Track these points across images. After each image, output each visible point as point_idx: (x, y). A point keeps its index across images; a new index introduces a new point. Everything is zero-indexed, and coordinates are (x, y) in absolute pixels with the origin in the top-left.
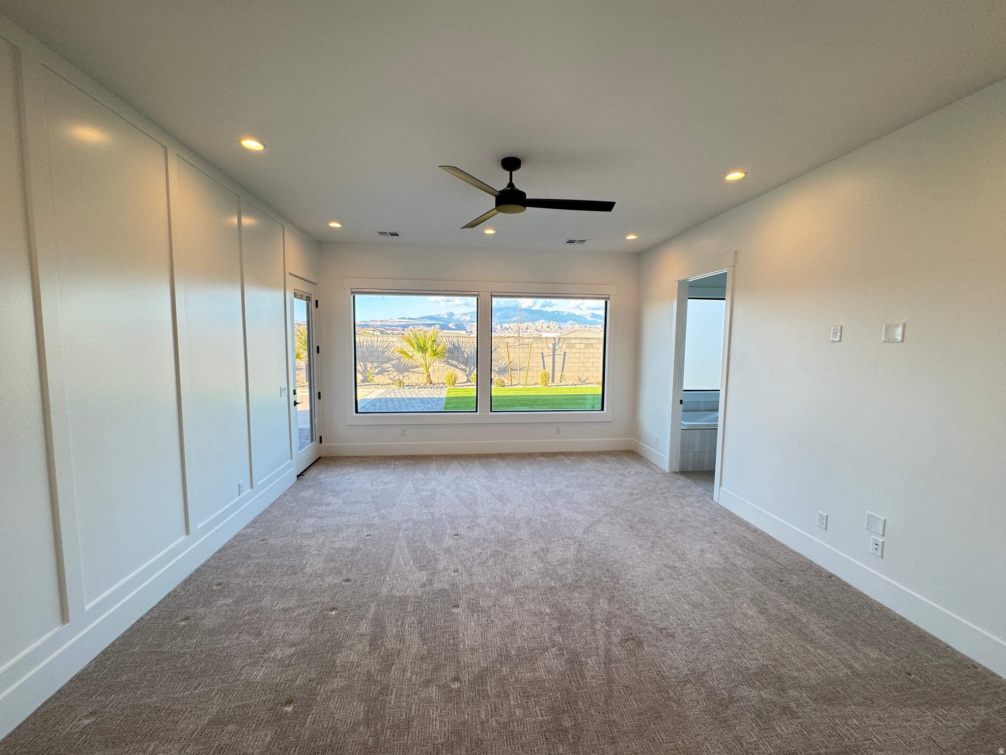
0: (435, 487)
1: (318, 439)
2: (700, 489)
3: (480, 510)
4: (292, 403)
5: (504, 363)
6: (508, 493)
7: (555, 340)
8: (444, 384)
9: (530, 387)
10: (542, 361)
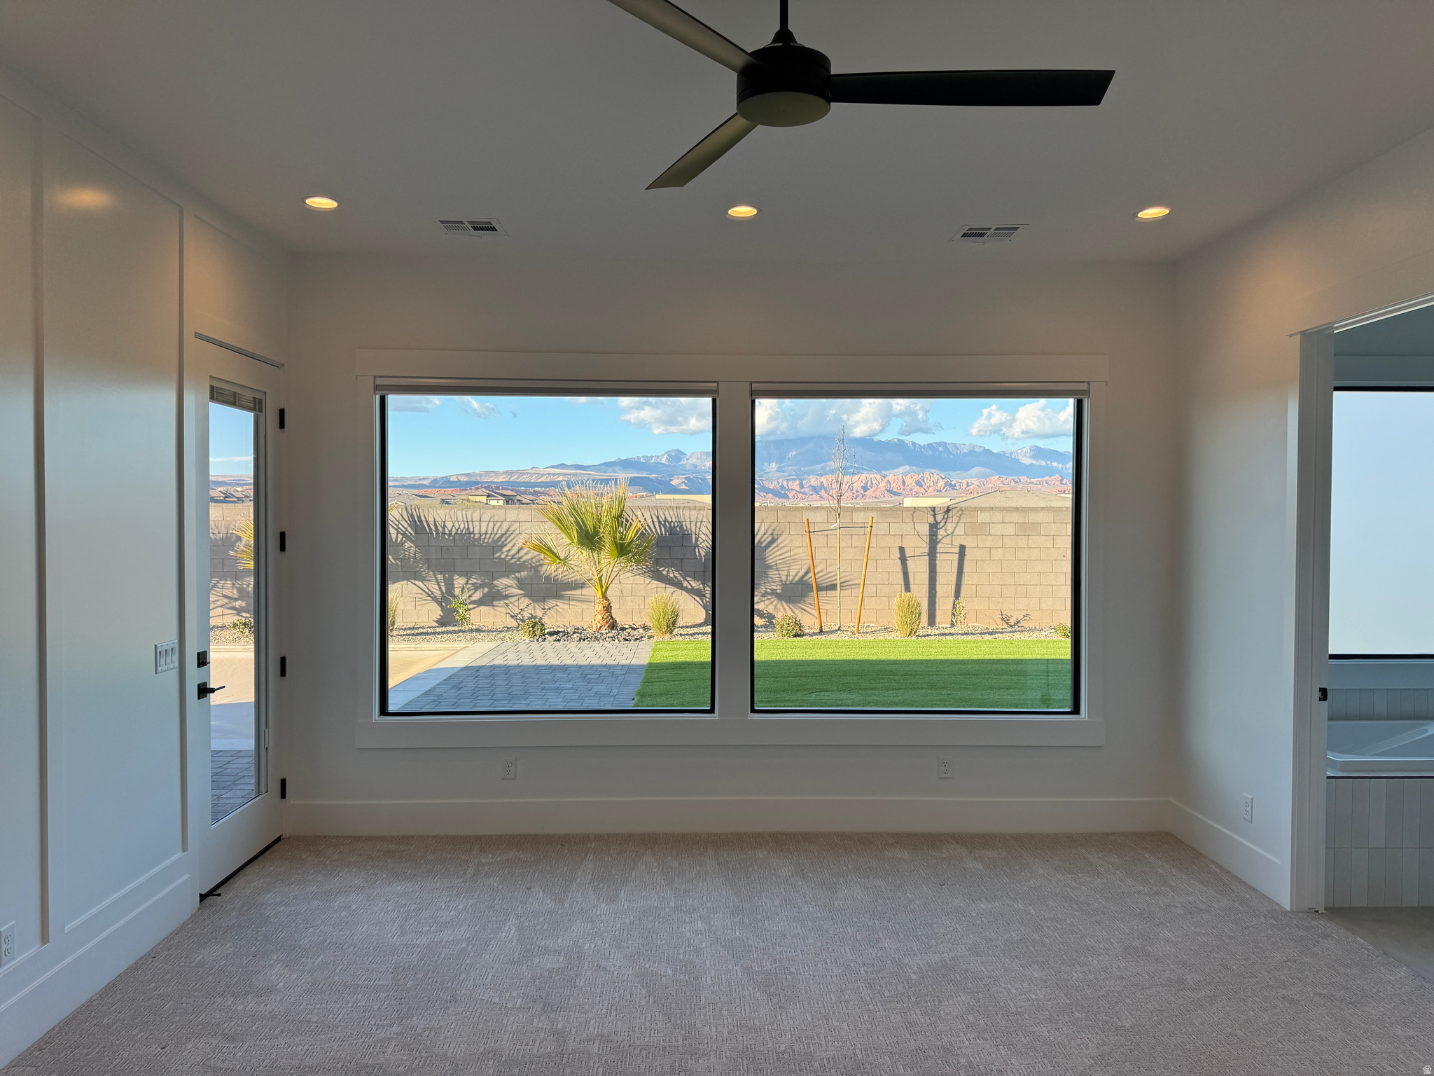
0: (581, 943)
1: (275, 788)
2: (1403, 972)
3: (707, 1028)
4: (192, 691)
5: (795, 572)
6: (793, 970)
7: (934, 516)
8: (645, 628)
9: (869, 637)
10: (899, 568)
